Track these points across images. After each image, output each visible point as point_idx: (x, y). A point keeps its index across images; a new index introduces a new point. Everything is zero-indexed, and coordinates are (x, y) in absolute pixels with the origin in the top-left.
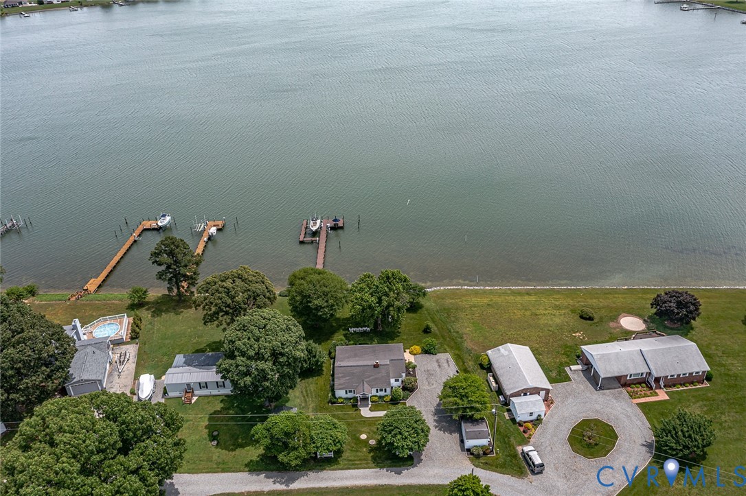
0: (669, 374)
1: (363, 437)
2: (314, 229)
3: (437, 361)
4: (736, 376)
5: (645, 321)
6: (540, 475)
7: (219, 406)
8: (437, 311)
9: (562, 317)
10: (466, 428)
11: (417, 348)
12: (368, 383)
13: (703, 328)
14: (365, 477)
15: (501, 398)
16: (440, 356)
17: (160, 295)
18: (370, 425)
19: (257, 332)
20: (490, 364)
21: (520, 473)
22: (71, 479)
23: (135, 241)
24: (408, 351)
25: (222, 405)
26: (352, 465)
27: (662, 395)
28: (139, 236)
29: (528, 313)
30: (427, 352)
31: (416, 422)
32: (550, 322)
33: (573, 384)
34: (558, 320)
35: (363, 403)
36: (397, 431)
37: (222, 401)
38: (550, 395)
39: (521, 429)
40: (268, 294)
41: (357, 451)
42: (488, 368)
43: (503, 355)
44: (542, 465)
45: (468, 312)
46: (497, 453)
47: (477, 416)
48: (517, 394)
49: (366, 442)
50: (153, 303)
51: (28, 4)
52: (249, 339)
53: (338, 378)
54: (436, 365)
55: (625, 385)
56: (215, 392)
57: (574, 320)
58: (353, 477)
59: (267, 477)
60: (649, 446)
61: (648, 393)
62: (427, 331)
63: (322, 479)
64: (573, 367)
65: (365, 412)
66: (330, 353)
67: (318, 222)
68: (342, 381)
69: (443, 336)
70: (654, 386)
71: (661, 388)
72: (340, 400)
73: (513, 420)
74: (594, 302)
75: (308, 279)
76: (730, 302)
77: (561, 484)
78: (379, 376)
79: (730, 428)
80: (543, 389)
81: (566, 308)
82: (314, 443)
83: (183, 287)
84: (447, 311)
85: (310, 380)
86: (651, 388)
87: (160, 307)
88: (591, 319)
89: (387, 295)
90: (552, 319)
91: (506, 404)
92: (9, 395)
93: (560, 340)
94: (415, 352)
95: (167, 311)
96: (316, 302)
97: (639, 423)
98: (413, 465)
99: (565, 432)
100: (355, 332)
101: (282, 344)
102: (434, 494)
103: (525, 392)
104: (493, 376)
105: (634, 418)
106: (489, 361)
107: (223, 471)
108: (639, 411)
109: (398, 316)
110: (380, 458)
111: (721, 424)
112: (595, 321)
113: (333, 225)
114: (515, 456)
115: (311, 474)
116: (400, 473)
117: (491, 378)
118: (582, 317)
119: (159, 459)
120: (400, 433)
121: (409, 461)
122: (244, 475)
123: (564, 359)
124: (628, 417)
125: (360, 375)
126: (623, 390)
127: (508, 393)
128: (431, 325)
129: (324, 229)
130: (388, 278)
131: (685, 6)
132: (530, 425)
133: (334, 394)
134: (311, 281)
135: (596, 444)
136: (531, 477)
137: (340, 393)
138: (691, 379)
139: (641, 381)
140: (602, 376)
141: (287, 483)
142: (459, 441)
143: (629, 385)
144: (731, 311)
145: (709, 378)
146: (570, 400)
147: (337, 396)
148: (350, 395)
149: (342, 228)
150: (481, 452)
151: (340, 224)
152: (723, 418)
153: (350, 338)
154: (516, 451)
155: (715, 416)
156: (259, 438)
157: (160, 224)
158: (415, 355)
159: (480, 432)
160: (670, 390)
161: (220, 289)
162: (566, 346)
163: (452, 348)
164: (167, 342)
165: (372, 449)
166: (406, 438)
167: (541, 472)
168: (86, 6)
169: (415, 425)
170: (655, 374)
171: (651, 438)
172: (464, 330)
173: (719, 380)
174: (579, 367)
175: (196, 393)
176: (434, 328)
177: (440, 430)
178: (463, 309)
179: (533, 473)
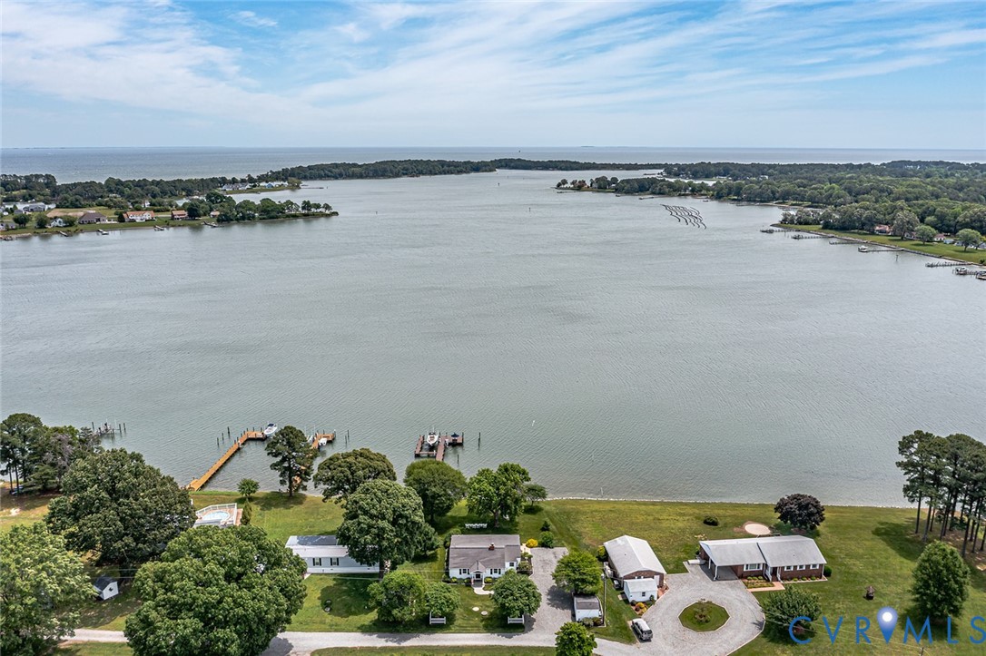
0: (785, 564)
1: (476, 609)
2: (431, 443)
3: (554, 553)
4: (856, 574)
5: (770, 528)
6: (648, 643)
7: (332, 583)
8: (557, 514)
9: (685, 523)
10: (577, 600)
11: (535, 542)
12: (483, 563)
13: (829, 535)
14: (477, 639)
15: (616, 582)
16: (555, 549)
17: (268, 491)
18: (483, 600)
19: (379, 494)
20: (606, 554)
21: (630, 641)
22: (217, 580)
23: (239, 449)
24: (524, 545)
25: (335, 582)
26: (463, 630)
27: (779, 586)
28: (243, 444)
29: (651, 518)
30: (544, 545)
31: (528, 586)
32: (672, 526)
33: (689, 575)
34: (680, 525)
35: (477, 583)
36: (508, 592)
37: (334, 579)
38: (665, 582)
39: (634, 608)
40: (388, 473)
41: (469, 620)
42: (605, 558)
43: (619, 545)
44: (650, 632)
45: (588, 515)
46: (607, 625)
47: (589, 588)
48: (630, 577)
49: (478, 614)
50: (262, 498)
51: (107, 222)
52: (372, 500)
53: (454, 558)
54: (552, 556)
55: (742, 577)
56: (328, 570)
57: (698, 525)
58: (464, 639)
59: (379, 637)
60: (760, 624)
61: (765, 584)
62: (545, 528)
63: (434, 640)
64: (691, 561)
65: (479, 591)
66: (445, 542)
67: (436, 437)
68: (457, 560)
69: (561, 534)
70: (770, 577)
71: (778, 580)
72: (454, 580)
73: (626, 601)
74: (721, 512)
75: (427, 468)
76: (863, 517)
77: (668, 649)
78: (494, 557)
79: (843, 613)
80: (657, 574)
81: (690, 515)
82: (428, 601)
83: (296, 481)
84: (568, 514)
85: (424, 564)
86: (768, 580)
87: (271, 501)
88: (714, 524)
89: (504, 484)
90: (674, 524)
91: (620, 588)
92: (137, 544)
93: (681, 540)
94: (532, 545)
95: (276, 506)
96: (434, 489)
97: (752, 607)
98: (523, 632)
99: (678, 611)
100: (471, 528)
101: (403, 506)
102: (542, 654)
103: (639, 574)
104: (609, 566)
105: (747, 603)
106: (606, 551)
107: (336, 631)
108: (753, 597)
109: (516, 509)
110: (491, 626)
111: (834, 610)
112: (719, 526)
113: (451, 441)
114: (626, 628)
115: (422, 636)
116: (510, 637)
117: (607, 567)
118: (705, 522)
119: (287, 587)
120: (512, 595)
121: (519, 628)
122: (358, 635)
123: (683, 555)
124: (741, 602)
125: (476, 556)
126: (740, 582)
127: (622, 576)
128: (549, 522)
129: (442, 444)
130: (506, 470)
131: (863, 247)
132: (643, 605)
133: (447, 574)
134: (429, 470)
135: (707, 621)
136: (639, 643)
137: (454, 573)
138: (808, 573)
139: (758, 573)
140: (717, 565)
141: (399, 641)
142: (570, 615)
143: (746, 578)
144: (861, 523)
145: (828, 574)
146: (685, 587)
147: (451, 576)
148: (464, 576)
149: (461, 445)
150: (592, 623)
151: (459, 441)
152: (837, 605)
153: (466, 532)
154: (626, 624)
155: (829, 603)
156: (375, 594)
157: (265, 433)
158: (531, 547)
159: (591, 603)
160: (787, 582)
161: (343, 464)
162: (686, 545)
163: (569, 543)
164: (277, 530)
165: (484, 619)
166: (517, 599)
167: (649, 640)
168: (173, 226)
169: (526, 589)
170: (771, 565)
171: (762, 617)
172: (583, 530)
173: (838, 577)
174: (698, 561)
175: (309, 570)
176: (552, 527)
177: (553, 606)
178: (584, 513)
179: (642, 640)
